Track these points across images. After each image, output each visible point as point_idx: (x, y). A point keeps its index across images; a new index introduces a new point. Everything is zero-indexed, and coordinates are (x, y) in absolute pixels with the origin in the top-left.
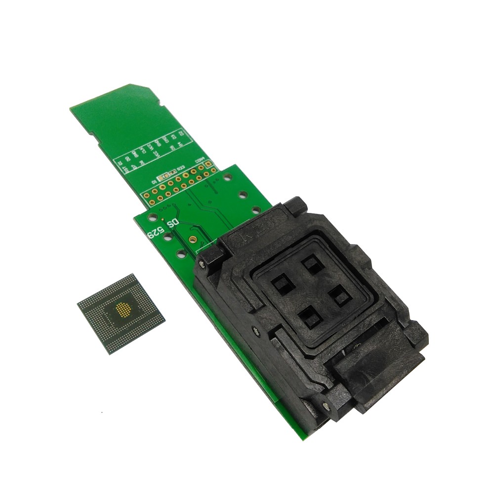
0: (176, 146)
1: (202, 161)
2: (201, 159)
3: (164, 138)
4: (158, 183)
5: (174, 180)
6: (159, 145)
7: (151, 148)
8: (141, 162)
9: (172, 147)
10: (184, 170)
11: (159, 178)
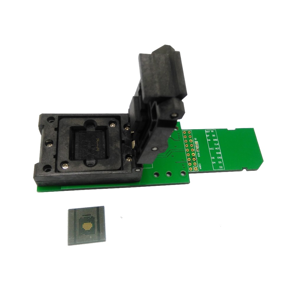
0: (213, 160)
1: (199, 166)
2: (200, 167)
3: (221, 158)
4: (194, 141)
5: (193, 148)
6: (217, 153)
7: (217, 148)
8: (210, 140)
9: (214, 158)
10: (197, 156)
11: (196, 142)
